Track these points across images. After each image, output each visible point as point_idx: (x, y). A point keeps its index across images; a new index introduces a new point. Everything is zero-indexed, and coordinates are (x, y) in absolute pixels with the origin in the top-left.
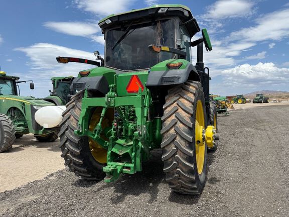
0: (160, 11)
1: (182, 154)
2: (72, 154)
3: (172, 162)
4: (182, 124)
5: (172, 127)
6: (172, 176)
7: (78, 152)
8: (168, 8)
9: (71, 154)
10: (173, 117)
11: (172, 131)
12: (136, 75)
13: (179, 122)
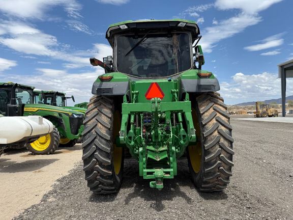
0: (179, 25)
1: (225, 153)
2: (101, 165)
3: (216, 162)
4: (223, 127)
5: (215, 131)
6: (212, 176)
7: (110, 161)
8: (187, 23)
9: (99, 165)
10: (214, 121)
11: (216, 133)
12: (156, 83)
13: (220, 125)
